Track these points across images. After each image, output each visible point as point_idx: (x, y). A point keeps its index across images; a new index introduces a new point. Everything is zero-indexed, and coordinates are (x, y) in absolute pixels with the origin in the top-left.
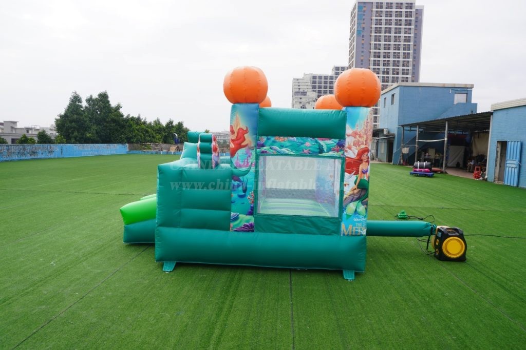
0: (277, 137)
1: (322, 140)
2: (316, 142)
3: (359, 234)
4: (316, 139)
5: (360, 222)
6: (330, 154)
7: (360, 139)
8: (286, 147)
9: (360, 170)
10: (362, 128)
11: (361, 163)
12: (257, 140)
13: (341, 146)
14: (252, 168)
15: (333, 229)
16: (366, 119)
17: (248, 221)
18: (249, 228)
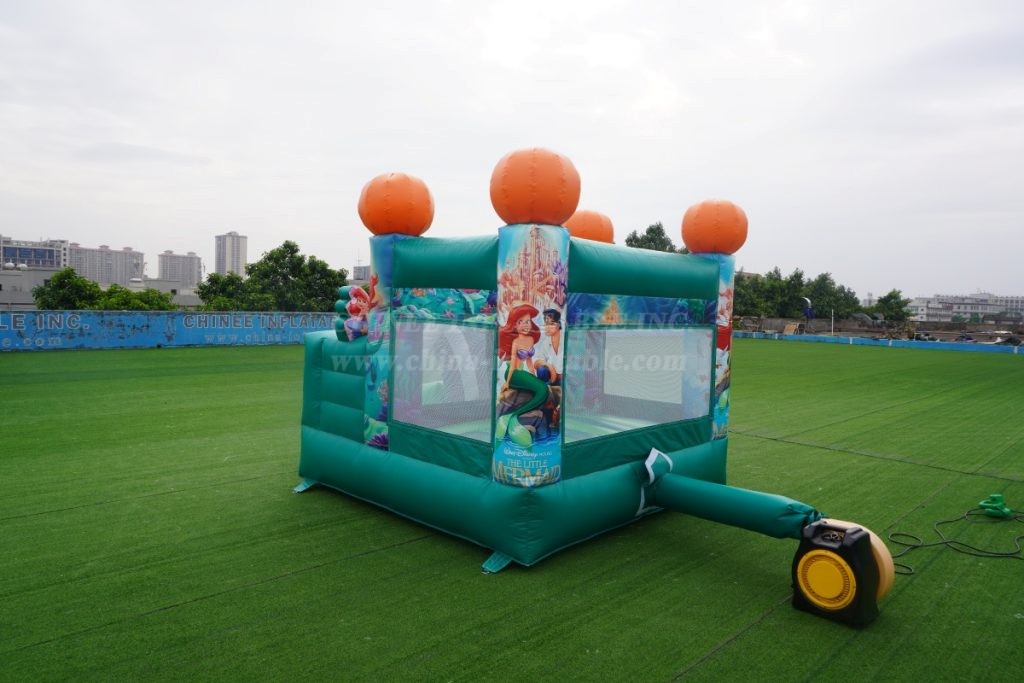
0: (414, 290)
1: (468, 293)
2: (461, 297)
3: (515, 483)
4: (460, 290)
5: (516, 457)
6: (479, 318)
7: (511, 288)
8: (425, 307)
9: (513, 351)
10: (516, 266)
11: (515, 338)
12: (393, 294)
13: (492, 302)
14: (384, 341)
15: (482, 466)
16: (523, 247)
17: (379, 431)
18: (382, 443)
